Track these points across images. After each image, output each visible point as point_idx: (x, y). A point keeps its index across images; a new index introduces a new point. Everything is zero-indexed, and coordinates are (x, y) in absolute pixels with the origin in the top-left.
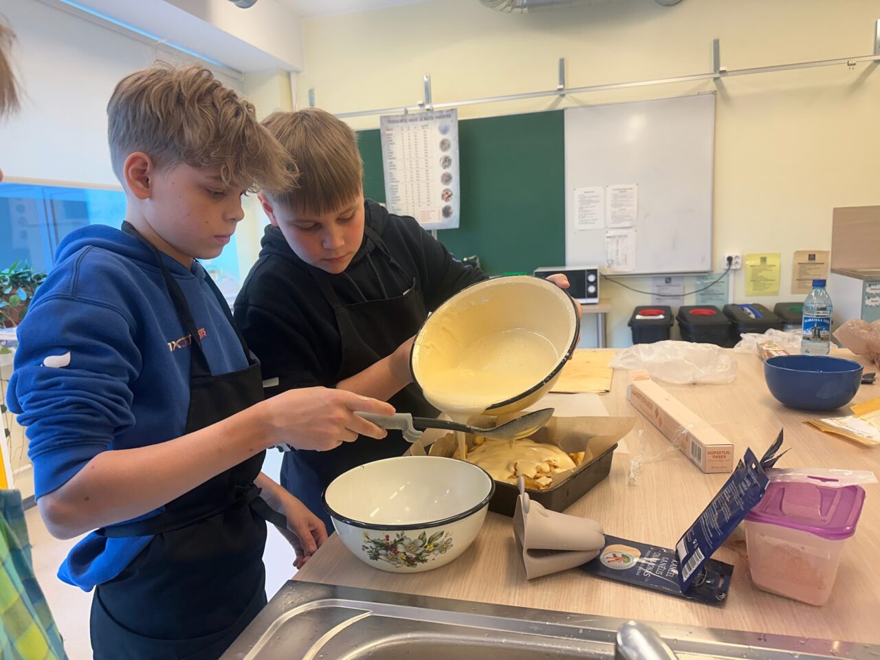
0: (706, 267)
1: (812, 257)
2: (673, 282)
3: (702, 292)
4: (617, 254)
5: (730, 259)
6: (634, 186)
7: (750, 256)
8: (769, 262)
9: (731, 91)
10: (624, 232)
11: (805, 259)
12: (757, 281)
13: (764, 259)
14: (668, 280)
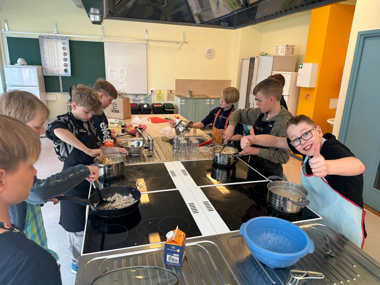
0: (146, 93)
2: (138, 97)
3: (145, 100)
4: (122, 88)
5: (152, 91)
6: (125, 68)
7: (157, 91)
8: (161, 92)
9: (151, 45)
10: (124, 81)
11: (170, 92)
12: (159, 97)
13: (160, 91)
14: (136, 96)
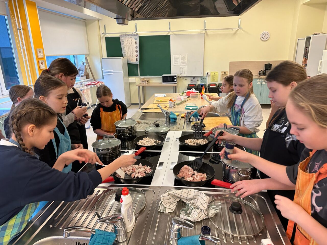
0: (202, 75)
1: (225, 73)
3: (201, 81)
4: (183, 71)
5: (207, 73)
6: (186, 55)
7: (212, 72)
8: (216, 74)
9: (208, 33)
10: (184, 66)
11: (223, 74)
12: (213, 79)
14: (194, 78)
